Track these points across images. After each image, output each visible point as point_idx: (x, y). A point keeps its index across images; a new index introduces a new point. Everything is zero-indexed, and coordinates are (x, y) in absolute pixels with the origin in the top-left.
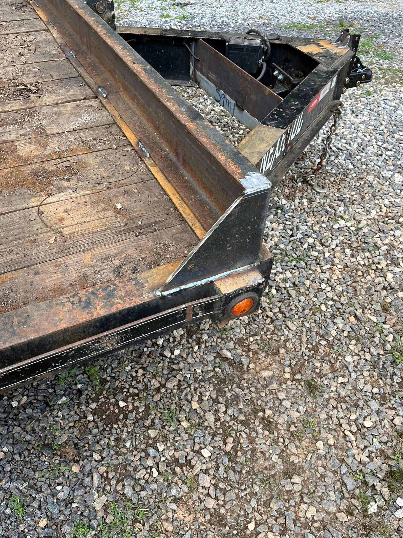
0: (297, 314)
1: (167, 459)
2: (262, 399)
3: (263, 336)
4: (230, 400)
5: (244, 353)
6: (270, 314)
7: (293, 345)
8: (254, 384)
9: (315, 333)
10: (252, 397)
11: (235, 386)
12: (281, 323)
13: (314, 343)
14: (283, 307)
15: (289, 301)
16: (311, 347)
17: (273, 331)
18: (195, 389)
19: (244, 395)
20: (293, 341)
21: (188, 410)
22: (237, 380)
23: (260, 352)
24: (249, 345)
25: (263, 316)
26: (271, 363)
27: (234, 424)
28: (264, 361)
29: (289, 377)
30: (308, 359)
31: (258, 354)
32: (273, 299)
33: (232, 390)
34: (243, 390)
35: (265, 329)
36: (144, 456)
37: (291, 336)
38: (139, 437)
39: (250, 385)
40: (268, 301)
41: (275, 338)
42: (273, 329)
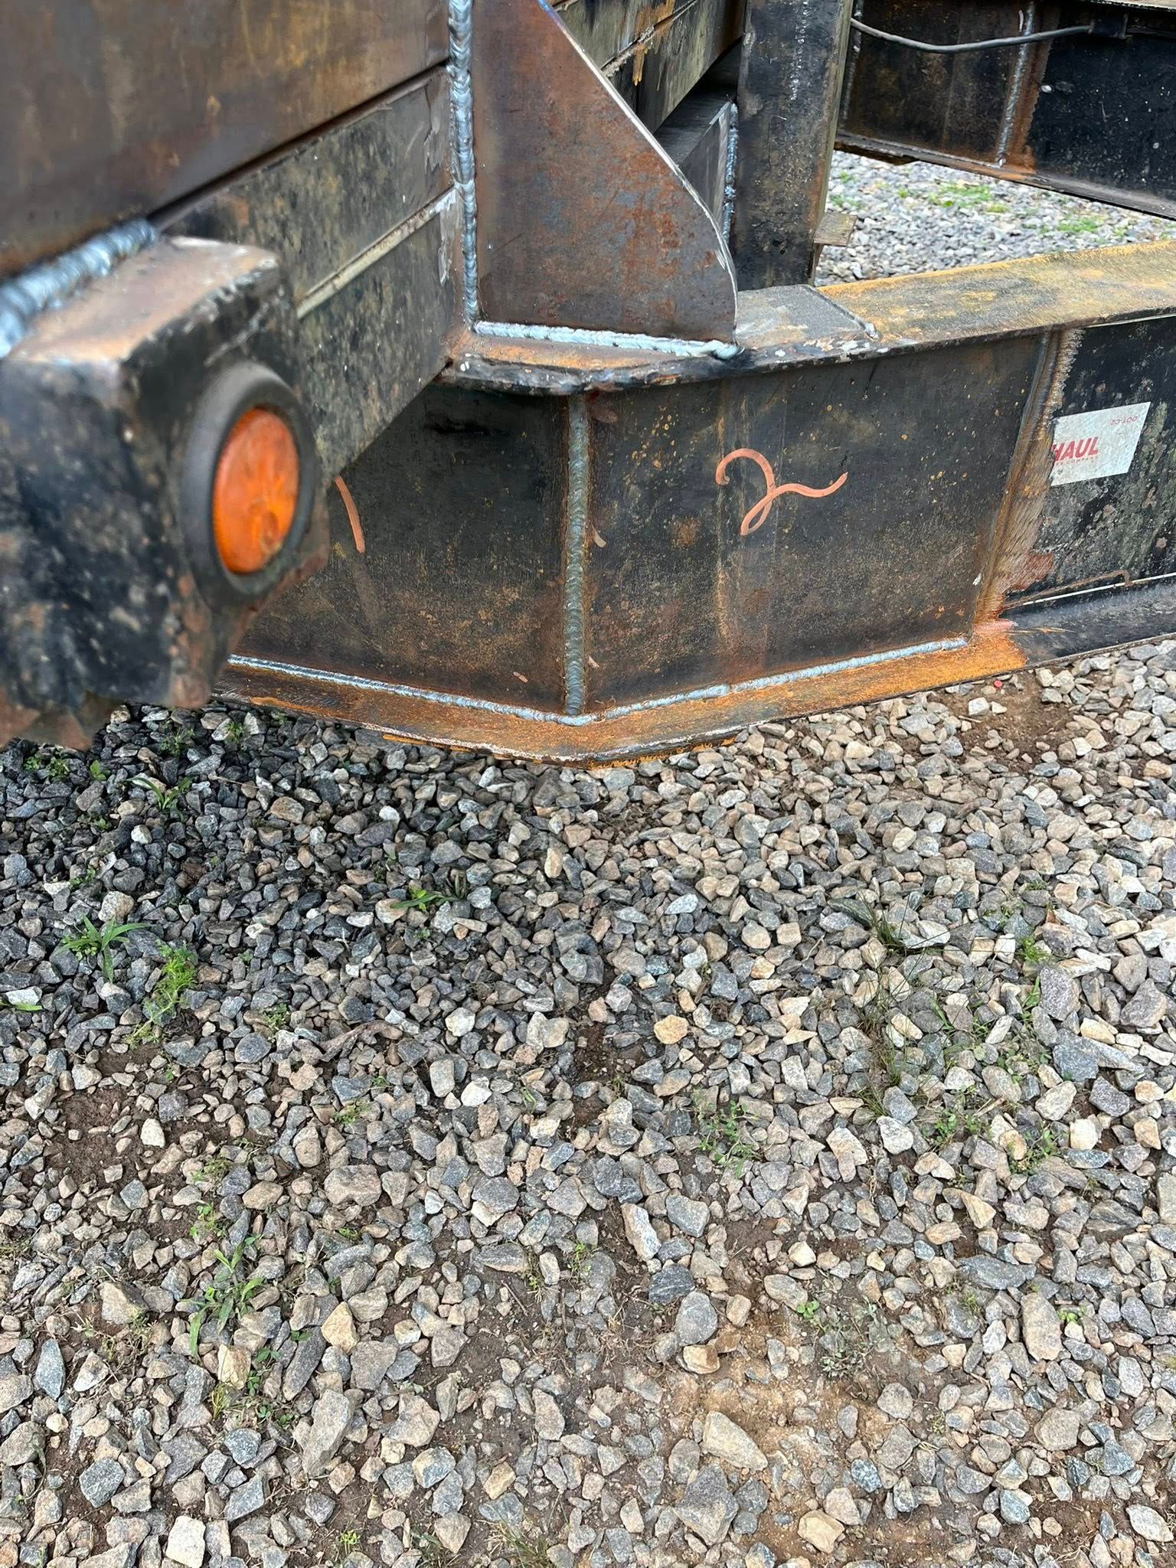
0: (1120, 1301)
1: (64, 1436)
2: (611, 1533)
3: (870, 1278)
4: (487, 1423)
5: (718, 1286)
6: (982, 1213)
7: (978, 1418)
8: (639, 1445)
9: (1139, 1449)
10: (578, 1492)
11: (555, 1382)
12: (998, 1284)
13: (1098, 1488)
14: (1076, 1225)
15: (1129, 1217)
16: (1065, 1494)
17: (934, 1292)
18: (407, 1271)
19: (555, 1449)
20: (994, 1403)
21: (295, 1324)
22: (585, 1365)
23: (794, 1332)
24: (771, 1270)
25: (940, 1199)
26: (800, 1414)
27: (398, 1532)
28: (775, 1383)
29: (825, 1545)
30: (996, 1542)
31: (778, 1334)
32: (1052, 1164)
33: (530, 1391)
34: (570, 1428)
35: (902, 1260)
36: (21, 1359)
37: (1000, 1371)
38: (74, 1281)
39: (616, 1433)
40: (1019, 1152)
41: (917, 1327)
42: (942, 1283)
